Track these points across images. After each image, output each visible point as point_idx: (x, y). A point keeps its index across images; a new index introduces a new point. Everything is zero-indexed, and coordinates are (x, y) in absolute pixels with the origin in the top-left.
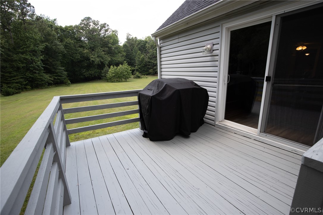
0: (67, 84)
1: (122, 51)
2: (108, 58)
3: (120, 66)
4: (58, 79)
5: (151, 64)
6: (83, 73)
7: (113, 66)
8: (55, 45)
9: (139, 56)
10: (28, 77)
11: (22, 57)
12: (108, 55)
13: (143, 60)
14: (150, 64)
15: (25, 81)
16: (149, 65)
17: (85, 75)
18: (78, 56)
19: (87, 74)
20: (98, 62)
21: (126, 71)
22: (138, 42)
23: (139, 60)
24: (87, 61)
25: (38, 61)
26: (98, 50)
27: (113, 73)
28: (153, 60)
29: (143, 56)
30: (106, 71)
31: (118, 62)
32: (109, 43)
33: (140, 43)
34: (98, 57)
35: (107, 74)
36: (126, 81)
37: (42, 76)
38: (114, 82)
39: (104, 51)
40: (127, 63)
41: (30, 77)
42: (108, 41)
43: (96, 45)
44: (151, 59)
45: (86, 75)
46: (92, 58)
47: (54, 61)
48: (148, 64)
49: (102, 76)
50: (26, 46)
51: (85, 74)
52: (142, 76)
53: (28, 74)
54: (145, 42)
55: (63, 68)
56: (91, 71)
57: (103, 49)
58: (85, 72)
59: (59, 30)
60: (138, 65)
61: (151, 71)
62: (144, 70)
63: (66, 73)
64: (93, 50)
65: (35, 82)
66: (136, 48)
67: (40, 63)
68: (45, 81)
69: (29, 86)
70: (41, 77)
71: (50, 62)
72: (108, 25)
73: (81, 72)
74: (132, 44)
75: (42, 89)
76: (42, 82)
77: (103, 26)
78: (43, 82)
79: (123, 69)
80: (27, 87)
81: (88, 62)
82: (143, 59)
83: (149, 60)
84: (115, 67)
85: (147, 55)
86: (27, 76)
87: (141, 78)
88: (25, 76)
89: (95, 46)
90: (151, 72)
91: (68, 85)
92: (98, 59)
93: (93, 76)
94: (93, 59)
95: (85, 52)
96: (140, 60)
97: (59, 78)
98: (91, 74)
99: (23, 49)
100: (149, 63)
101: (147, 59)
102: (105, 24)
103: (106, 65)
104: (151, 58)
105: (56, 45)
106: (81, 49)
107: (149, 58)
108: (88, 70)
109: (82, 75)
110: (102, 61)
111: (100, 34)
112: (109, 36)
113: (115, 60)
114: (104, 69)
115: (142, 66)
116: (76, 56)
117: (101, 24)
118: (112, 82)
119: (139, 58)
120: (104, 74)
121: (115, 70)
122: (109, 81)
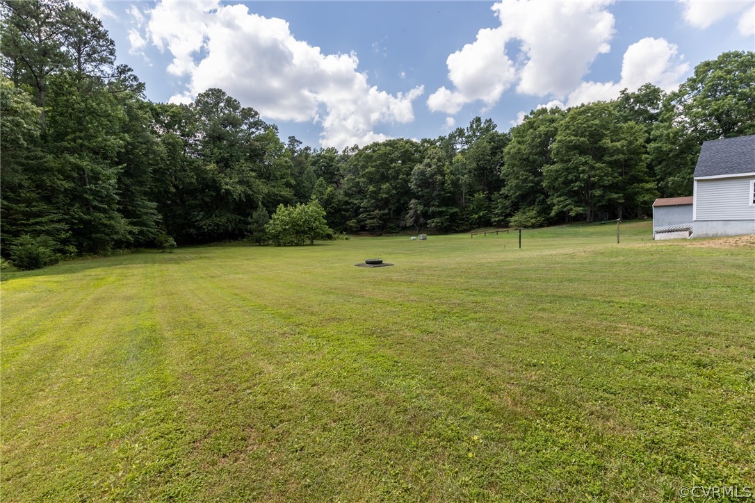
0: (164, 248)
2: (263, 188)
3: (299, 206)
4: (140, 232)
5: (352, 208)
6: (197, 221)
7: (286, 206)
8: (145, 143)
9: (321, 189)
10: (75, 219)
11: (70, 163)
12: (261, 179)
13: (332, 198)
14: (348, 207)
15: (67, 231)
16: (347, 210)
17: (201, 227)
18: (191, 179)
19: (206, 224)
20: (240, 195)
21: (316, 219)
22: (314, 158)
23: (322, 198)
24: (210, 190)
25: (110, 175)
26: (241, 167)
27: (286, 223)
28: (357, 199)
29: (330, 189)
30: (259, 217)
32: (264, 152)
33: (318, 160)
34: (241, 182)
35: (266, 226)
36: (312, 244)
37: (114, 218)
38: (285, 246)
39: (252, 169)
41: (81, 220)
42: (262, 148)
43: (234, 154)
44: (350, 196)
45: (204, 227)
46: (226, 184)
48: (344, 207)
49: (247, 231)
50: (82, 135)
51: (201, 223)
53: (77, 211)
54: (328, 160)
55: (154, 205)
56: (216, 216)
57: (251, 166)
58: (201, 220)
61: (352, 223)
62: (333, 222)
63: (159, 218)
64: (227, 166)
65: (94, 235)
68: (118, 233)
69: (72, 244)
70: (113, 222)
72: (256, 114)
73: (192, 218)
74: (299, 162)
76: (112, 237)
77: (248, 113)
79: (310, 213)
80: (67, 248)
81: (215, 193)
82: (331, 196)
83: (347, 199)
84: (290, 209)
85: (339, 188)
86: (73, 217)
87: (335, 240)
88: (67, 217)
89: (231, 156)
90: (351, 227)
91: (169, 251)
92: (240, 188)
93: (222, 231)
94: (226, 187)
95: (208, 168)
96: (325, 197)
97: (145, 228)
98: (218, 225)
99: (74, 140)
100: (346, 205)
101: (340, 195)
102: (251, 109)
103: (260, 204)
104: (352, 194)
106: (198, 162)
107: (346, 194)
108: (208, 215)
109: (194, 227)
110: (250, 192)
111: (239, 132)
112: (259, 139)
113: (274, 193)
114: (255, 215)
115: (330, 212)
116: (184, 177)
117: (243, 109)
118: (279, 245)
119: (321, 192)
120: (255, 225)
121: (289, 214)
122: (270, 242)
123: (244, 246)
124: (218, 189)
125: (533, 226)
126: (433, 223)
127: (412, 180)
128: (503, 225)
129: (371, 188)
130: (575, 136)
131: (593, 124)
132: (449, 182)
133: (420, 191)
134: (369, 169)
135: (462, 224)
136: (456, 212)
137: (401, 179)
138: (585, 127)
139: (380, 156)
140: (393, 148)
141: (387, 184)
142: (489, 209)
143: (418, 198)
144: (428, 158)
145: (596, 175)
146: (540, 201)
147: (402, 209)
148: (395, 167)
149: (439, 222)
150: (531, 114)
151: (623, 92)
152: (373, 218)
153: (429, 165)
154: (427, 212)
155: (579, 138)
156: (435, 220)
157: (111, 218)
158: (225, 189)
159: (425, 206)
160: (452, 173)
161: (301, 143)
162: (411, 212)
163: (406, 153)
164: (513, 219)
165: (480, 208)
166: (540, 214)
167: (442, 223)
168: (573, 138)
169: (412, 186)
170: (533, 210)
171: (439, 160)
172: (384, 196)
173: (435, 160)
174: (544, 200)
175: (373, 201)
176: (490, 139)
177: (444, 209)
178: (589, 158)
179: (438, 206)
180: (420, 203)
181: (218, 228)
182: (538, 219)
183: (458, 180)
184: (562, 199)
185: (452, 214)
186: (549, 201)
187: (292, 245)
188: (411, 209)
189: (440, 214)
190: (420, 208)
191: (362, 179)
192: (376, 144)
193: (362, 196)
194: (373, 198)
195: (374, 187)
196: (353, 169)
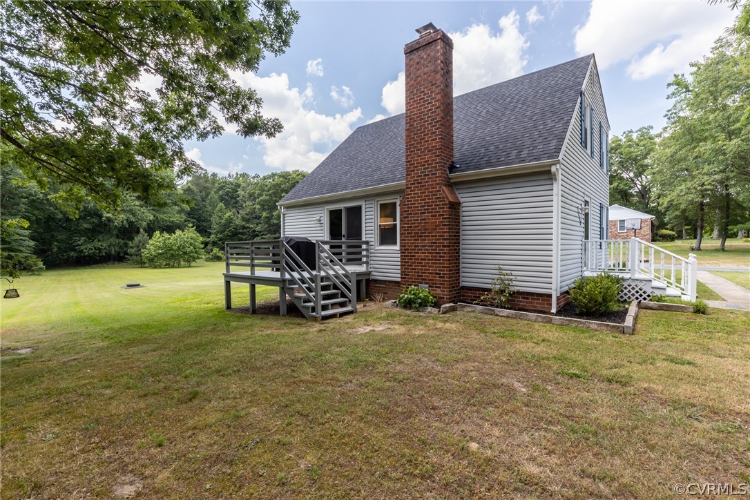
0: (33, 271)
2: (148, 215)
3: (178, 232)
5: (249, 232)
6: (78, 245)
7: (161, 232)
9: (220, 214)
12: (147, 207)
13: (230, 223)
14: (245, 230)
16: (243, 234)
17: (82, 250)
19: (87, 248)
20: (122, 222)
21: (191, 244)
22: (219, 184)
23: (220, 223)
24: (92, 218)
27: (160, 248)
28: (253, 224)
29: (229, 214)
30: (140, 242)
31: (170, 224)
33: (224, 186)
34: (124, 210)
35: (142, 250)
36: (189, 266)
38: (161, 268)
39: (138, 198)
40: (195, 228)
44: (248, 221)
45: (84, 251)
46: (108, 212)
48: (241, 231)
49: (128, 254)
51: (82, 247)
54: (235, 186)
55: (27, 232)
56: (99, 241)
58: (82, 244)
60: (218, 232)
63: (32, 243)
66: (213, 195)
73: (73, 243)
74: (205, 187)
79: (186, 239)
81: (96, 221)
82: (230, 221)
83: (244, 223)
84: (166, 235)
85: (238, 213)
91: (37, 273)
92: (122, 216)
93: (104, 254)
94: (109, 215)
96: (223, 221)
98: (99, 249)
101: (238, 222)
103: (141, 230)
104: (249, 219)
107: (244, 219)
108: (91, 239)
109: (73, 249)
110: (133, 219)
113: (163, 218)
114: (137, 239)
115: (227, 235)
118: (155, 267)
119: (221, 217)
120: (135, 249)
121: (165, 240)
122: (146, 265)
123: (125, 268)
124: (100, 216)
129: (264, 214)
134: (264, 197)
139: (275, 186)
140: (286, 179)
158: (107, 217)
161: (206, 170)
172: (275, 221)
175: (266, 226)
181: (100, 252)
187: (169, 268)
191: (258, 206)
192: (273, 175)
193: (258, 221)
194: (267, 223)
195: (267, 213)
196: (252, 196)
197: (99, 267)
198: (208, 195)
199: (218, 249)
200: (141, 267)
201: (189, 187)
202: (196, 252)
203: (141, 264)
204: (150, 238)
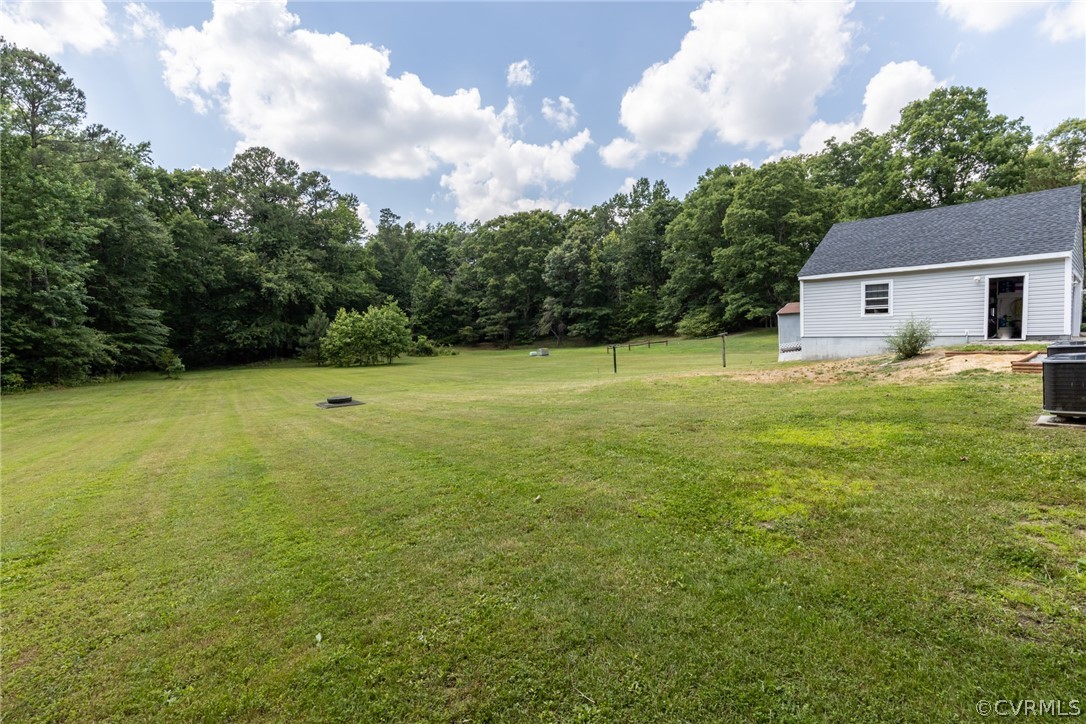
0: (168, 372)
1: (369, 264)
2: (325, 285)
3: (372, 310)
4: (135, 351)
5: (467, 309)
6: (229, 332)
7: (348, 310)
8: (138, 229)
9: (423, 283)
10: (20, 337)
12: (323, 273)
13: (439, 296)
14: (462, 308)
15: (6, 355)
16: (459, 313)
17: (235, 340)
18: (218, 274)
19: (242, 337)
20: (290, 295)
21: (393, 328)
22: (419, 238)
23: (425, 296)
24: (247, 290)
25: (73, 277)
26: (292, 256)
27: (347, 335)
28: (473, 297)
29: (436, 283)
30: (316, 326)
31: (358, 298)
32: (329, 234)
33: (425, 242)
34: (291, 277)
35: (321, 339)
36: (390, 364)
37: (78, 335)
38: (349, 367)
39: (310, 259)
40: (396, 302)
41: (28, 339)
42: (326, 229)
43: (283, 239)
44: (465, 292)
45: (238, 341)
46: (269, 281)
47: (124, 285)
48: (455, 308)
49: (299, 346)
50: (30, 223)
51: (235, 336)
52: (438, 350)
53: (22, 328)
54: (442, 241)
55: (157, 313)
56: (257, 325)
57: (308, 254)
58: (234, 331)
59: (155, 179)
60: (421, 311)
61: (466, 331)
62: (440, 330)
63: (165, 330)
64: (272, 255)
65: (47, 359)
66: (412, 256)
67: (78, 289)
68: (86, 355)
69: (15, 372)
70: (76, 341)
71: (111, 287)
72: (325, 180)
73: (222, 329)
74: (397, 244)
75: (70, 386)
76: (75, 360)
77: (310, 180)
78: (80, 361)
79: (384, 320)
80: (6, 377)
81: (252, 294)
82: (438, 293)
83: (460, 296)
84: (355, 314)
85: (450, 282)
86: (16, 335)
87: (436, 355)
88: (6, 335)
89: (280, 241)
90: (466, 336)
91: (173, 376)
92: (288, 286)
93: (265, 346)
94: (270, 285)
95: (242, 259)
96: (429, 294)
97: (139, 346)
98: (258, 338)
99: (18, 231)
100: (459, 306)
101: (451, 294)
102: (317, 174)
103: (317, 308)
104: (468, 290)
105: (142, 228)
106: (229, 251)
107: (459, 290)
108: (246, 323)
109: (225, 341)
110: (304, 291)
111: (298, 206)
112: (327, 214)
113: (346, 290)
114: (312, 321)
115: (436, 316)
116: (208, 273)
117: (304, 174)
118: (341, 366)
119: (424, 287)
120: (309, 338)
121: (353, 322)
122: (328, 362)
123: (296, 367)
124: (258, 288)
125: (704, 335)
126: (575, 329)
127: (547, 269)
128: (670, 332)
129: (492, 281)
130: (752, 207)
131: (774, 190)
132: (595, 272)
133: (557, 285)
134: (490, 254)
135: (617, 331)
136: (608, 314)
137: (532, 268)
138: (763, 195)
139: (506, 235)
140: (523, 223)
141: (513, 276)
142: (653, 310)
143: (556, 295)
144: (570, 238)
145: (778, 263)
146: (712, 299)
147: (535, 310)
148: (523, 252)
149: (583, 329)
150: (707, 174)
151: (828, 143)
152: (496, 324)
153: (569, 248)
154: (567, 314)
155: (754, 210)
156: (577, 326)
157: (73, 335)
158: (268, 289)
159: (565, 305)
160: (600, 259)
161: (398, 218)
162: (547, 315)
163: (540, 231)
164: (682, 324)
165: (641, 308)
166: (712, 317)
167: (588, 330)
168: (746, 211)
169: (545, 278)
170: (705, 311)
171: (583, 241)
172: (509, 292)
173: (578, 241)
174: (717, 297)
175: (495, 300)
176: (657, 210)
177: (590, 310)
178: (768, 239)
179: (582, 306)
180: (558, 303)
181: (260, 343)
182: (711, 324)
183: (610, 268)
184: (737, 296)
185: (601, 318)
186: (723, 298)
187: (360, 366)
188: (545, 310)
189: (587, 317)
190: (558, 309)
191: (480, 269)
192: (502, 219)
193: (480, 293)
194: (495, 294)
195: (496, 280)
196: (469, 254)
197: (259, 367)
198: (402, 255)
199: (425, 337)
200: (319, 366)
201: (376, 244)
202: (400, 341)
203: (319, 360)
204: (330, 321)
